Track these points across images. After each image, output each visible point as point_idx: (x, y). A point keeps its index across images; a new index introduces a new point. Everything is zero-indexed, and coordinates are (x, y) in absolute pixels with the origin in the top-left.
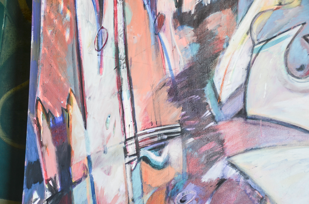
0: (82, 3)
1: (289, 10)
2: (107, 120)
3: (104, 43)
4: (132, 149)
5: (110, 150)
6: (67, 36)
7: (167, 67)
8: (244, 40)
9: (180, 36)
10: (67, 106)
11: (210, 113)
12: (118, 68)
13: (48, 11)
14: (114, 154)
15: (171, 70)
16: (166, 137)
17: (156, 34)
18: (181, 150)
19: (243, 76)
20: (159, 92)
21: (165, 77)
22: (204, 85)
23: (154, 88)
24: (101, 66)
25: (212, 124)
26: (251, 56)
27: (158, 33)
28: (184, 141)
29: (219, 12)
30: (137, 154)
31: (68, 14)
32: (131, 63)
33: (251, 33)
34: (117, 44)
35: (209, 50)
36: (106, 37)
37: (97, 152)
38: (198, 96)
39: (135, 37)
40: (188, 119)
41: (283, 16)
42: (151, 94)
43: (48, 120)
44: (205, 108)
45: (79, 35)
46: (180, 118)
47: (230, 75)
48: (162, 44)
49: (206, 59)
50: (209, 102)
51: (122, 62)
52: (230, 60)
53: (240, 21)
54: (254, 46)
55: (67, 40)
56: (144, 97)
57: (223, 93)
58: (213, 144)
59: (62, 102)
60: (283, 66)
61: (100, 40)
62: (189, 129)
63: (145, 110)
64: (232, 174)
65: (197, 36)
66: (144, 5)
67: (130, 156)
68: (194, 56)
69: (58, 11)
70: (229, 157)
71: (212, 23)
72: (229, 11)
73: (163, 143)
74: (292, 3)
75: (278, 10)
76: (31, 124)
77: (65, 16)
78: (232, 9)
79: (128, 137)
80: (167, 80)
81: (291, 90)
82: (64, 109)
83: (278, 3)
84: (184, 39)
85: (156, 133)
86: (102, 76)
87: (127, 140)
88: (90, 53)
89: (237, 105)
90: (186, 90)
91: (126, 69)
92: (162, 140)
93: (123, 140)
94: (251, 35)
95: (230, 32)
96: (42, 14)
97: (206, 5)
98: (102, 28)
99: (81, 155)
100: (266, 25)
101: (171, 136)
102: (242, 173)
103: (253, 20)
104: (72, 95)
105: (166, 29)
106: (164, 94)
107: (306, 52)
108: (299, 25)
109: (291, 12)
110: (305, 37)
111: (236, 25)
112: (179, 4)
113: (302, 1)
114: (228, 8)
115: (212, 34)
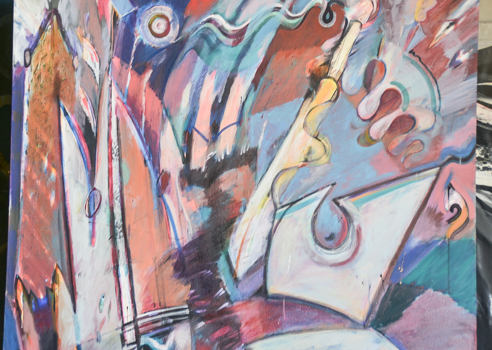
0: (70, 160)
1: (316, 168)
2: (100, 301)
3: (96, 208)
4: (130, 336)
5: (105, 337)
6: (52, 199)
7: (173, 236)
8: (264, 203)
9: (188, 198)
10: (53, 285)
11: (224, 292)
12: (113, 237)
13: (29, 170)
14: (110, 342)
15: (177, 239)
16: (171, 321)
17: (160, 196)
18: (190, 336)
19: (263, 246)
20: (163, 267)
21: (170, 248)
22: (218, 258)
23: (157, 261)
24: (93, 235)
25: (226, 305)
26: (273, 222)
27: (162, 195)
28: (192, 327)
29: (235, 169)
30: (137, 341)
31: (54, 173)
32: (129, 232)
33: (272, 195)
34: (112, 209)
35: (224, 214)
36: (99, 200)
37: (89, 341)
38: (209, 272)
39: (134, 199)
40: (197, 299)
41: (310, 175)
42: (153, 269)
43: (30, 303)
44: (219, 285)
45: (67, 199)
46: (188, 298)
47: (248, 246)
48: (167, 208)
49: (220, 226)
50: (223, 278)
51: (119, 230)
52: (248, 228)
53: (259, 180)
54: (276, 211)
55: (52, 205)
56: (145, 273)
57: (239, 267)
58: (227, 330)
59: (46, 280)
60: (310, 235)
61: (92, 204)
62: (198, 312)
63: (147, 289)
65: (209, 198)
66: (145, 161)
67: (128, 345)
68: (205, 222)
69: (41, 170)
70: (246, 344)
71: (226, 182)
72: (246, 168)
73: (168, 328)
74: (319, 159)
75: (304, 168)
76: (10, 307)
77: (49, 176)
78: (250, 166)
79: (126, 322)
80: (173, 252)
81: (321, 263)
82: (49, 288)
83: (303, 160)
84: (193, 201)
85: (160, 317)
86: (95, 248)
87: (124, 325)
88: (80, 220)
89: (256, 282)
90: (195, 264)
91: (123, 239)
92: (167, 325)
93: (120, 325)
94: (272, 197)
95: (248, 193)
96: (22, 174)
97: (219, 161)
98: (94, 189)
99: (70, 344)
100: (290, 185)
101: (177, 320)
103: (275, 179)
104: (59, 272)
105: (171, 190)
106: (169, 269)
107: (337, 219)
108: (329, 186)
109: (319, 170)
110: (335, 201)
111: (255, 185)
112: (187, 160)
113: (331, 157)
114: (246, 165)
115: (226, 196)
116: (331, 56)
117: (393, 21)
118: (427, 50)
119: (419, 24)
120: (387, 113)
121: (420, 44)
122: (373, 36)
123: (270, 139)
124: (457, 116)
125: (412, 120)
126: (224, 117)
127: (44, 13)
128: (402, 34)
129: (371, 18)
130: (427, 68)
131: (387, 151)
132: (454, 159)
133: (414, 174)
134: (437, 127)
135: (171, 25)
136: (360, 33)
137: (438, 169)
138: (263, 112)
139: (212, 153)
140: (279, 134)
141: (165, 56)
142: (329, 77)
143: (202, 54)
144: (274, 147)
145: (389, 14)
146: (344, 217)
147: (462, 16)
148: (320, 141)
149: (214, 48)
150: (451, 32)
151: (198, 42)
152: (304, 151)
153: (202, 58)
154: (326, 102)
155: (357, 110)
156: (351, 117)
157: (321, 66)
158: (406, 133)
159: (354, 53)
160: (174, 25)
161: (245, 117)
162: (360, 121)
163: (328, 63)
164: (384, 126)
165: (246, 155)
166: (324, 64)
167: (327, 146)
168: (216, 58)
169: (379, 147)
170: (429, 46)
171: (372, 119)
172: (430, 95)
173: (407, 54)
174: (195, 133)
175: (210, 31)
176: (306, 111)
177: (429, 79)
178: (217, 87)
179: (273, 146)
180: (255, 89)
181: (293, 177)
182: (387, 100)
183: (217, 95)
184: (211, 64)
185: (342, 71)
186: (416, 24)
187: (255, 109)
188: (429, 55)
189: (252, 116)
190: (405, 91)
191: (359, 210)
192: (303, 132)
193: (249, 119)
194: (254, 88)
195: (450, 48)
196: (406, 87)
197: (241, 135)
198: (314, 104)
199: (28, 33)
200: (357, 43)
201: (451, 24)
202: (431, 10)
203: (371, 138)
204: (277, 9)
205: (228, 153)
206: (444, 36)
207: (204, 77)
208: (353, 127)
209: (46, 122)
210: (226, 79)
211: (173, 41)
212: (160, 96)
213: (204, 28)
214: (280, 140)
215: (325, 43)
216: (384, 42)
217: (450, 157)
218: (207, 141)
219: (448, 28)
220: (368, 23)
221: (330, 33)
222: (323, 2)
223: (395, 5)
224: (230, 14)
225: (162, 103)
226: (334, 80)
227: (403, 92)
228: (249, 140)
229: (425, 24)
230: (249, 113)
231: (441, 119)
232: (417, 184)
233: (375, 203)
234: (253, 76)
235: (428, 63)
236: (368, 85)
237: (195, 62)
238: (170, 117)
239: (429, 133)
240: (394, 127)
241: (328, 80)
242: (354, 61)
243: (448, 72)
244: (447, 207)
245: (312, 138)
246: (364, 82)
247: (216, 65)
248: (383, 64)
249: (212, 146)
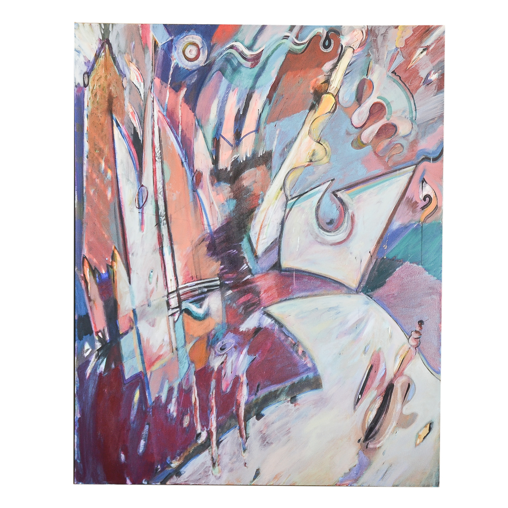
0: (122, 162)
1: (319, 167)
2: (150, 275)
3: (144, 201)
4: (174, 302)
5: (154, 303)
6: (109, 195)
7: (206, 223)
8: (278, 196)
9: (217, 192)
10: (112, 263)
11: (247, 267)
12: (158, 224)
13: (90, 171)
14: (158, 307)
15: (209, 226)
16: (206, 290)
17: (194, 191)
18: (221, 302)
19: (277, 230)
20: (198, 247)
21: (204, 233)
22: (242, 240)
23: (193, 243)
24: (142, 223)
25: (249, 277)
26: (285, 211)
27: (196, 190)
28: (223, 294)
29: (254, 168)
30: (180, 306)
31: (110, 174)
32: (171, 220)
34: (156, 202)
35: (246, 205)
36: (146, 195)
37: (142, 306)
38: (235, 251)
39: (174, 194)
40: (226, 273)
41: (314, 173)
42: (191, 250)
43: (94, 277)
44: (243, 262)
45: (120, 194)
46: (219, 272)
47: (265, 230)
48: (200, 200)
49: (243, 214)
50: (246, 256)
51: (162, 218)
52: (265, 216)
53: (274, 177)
54: (287, 202)
55: (109, 199)
56: (184, 253)
57: (259, 247)
58: (250, 296)
59: (107, 259)
60: (315, 221)
61: (141, 197)
62: (227, 282)
63: (186, 265)
64: (268, 323)
65: (234, 192)
66: (182, 163)
67: (172, 309)
68: (231, 211)
69: (99, 171)
70: (265, 307)
71: (247, 179)
72: (263, 167)
73: (203, 296)
74: (321, 160)
75: (308, 167)
76: (79, 280)
77: (106, 176)
78: (266, 166)
79: (170, 291)
80: (206, 235)
81: (323, 243)
82: (109, 265)
83: (309, 160)
84: (221, 195)
85: (197, 287)
86: (144, 233)
87: (169, 294)
88: (131, 211)
89: (272, 258)
90: (224, 245)
91: (166, 226)
92: (203, 293)
93: (166, 293)
94: (284, 190)
95: (265, 188)
96: (85, 174)
97: (242, 162)
98: (142, 186)
99: (127, 308)
100: (298, 181)
101: (211, 289)
102: (277, 321)
103: (286, 176)
104: (116, 252)
105: (204, 186)
106: (203, 249)
107: (335, 207)
108: (329, 181)
109: (321, 169)
110: (334, 193)
111: (270, 181)
112: (216, 161)
113: (330, 158)
114: (263, 165)
115: (247, 190)
116: (330, 76)
117: (379, 47)
118: (406, 70)
119: (399, 50)
120: (375, 122)
121: (400, 66)
122: (363, 59)
123: (282, 144)
124: (429, 124)
125: (394, 127)
126: (244, 126)
127: (98, 42)
128: (386, 58)
129: (362, 45)
130: (406, 86)
131: (375, 152)
132: (427, 159)
133: (396, 171)
134: (414, 133)
135: (201, 51)
136: (353, 57)
137: (414, 166)
138: (276, 122)
139: (236, 156)
140: (289, 140)
141: (196, 76)
142: (328, 93)
143: (226, 74)
144: (286, 150)
145: (375, 41)
146: (341, 206)
147: (432, 44)
148: (322, 145)
149: (236, 70)
150: (424, 56)
151: (223, 65)
152: (309, 153)
153: (226, 78)
154: (326, 113)
155: (351, 120)
156: (346, 125)
157: (322, 84)
158: (390, 138)
159: (349, 73)
160: (203, 51)
161: (262, 126)
162: (354, 128)
163: (327, 82)
164: (372, 132)
165: (262, 157)
166: (324, 82)
167: (327, 149)
168: (237, 78)
169: (368, 149)
170: (407, 68)
171: (363, 127)
172: (408, 108)
173: (390, 74)
174: (222, 139)
175: (232, 56)
176: (310, 120)
177: (407, 94)
178: (238, 102)
179: (284, 149)
180: (270, 104)
181: (301, 174)
182: (374, 112)
183: (239, 109)
184: (234, 83)
185: (339, 88)
186: (397, 50)
187: (270, 120)
188: (407, 75)
189: (267, 125)
190: (388, 104)
191: (352, 200)
192: (308, 138)
193: (265, 128)
194: (268, 102)
195: (424, 69)
196: (389, 101)
197: (259, 140)
198: (317, 115)
199: (85, 59)
200: (351, 65)
201: (424, 50)
202: (409, 38)
203: (362, 142)
204: (286, 37)
205: (248, 156)
206: (419, 59)
207: (228, 93)
208: (348, 133)
209: (102, 131)
210: (246, 95)
211: (202, 64)
212: (193, 109)
213: (228, 53)
214: (290, 144)
215: (325, 65)
216: (371, 64)
217: (424, 157)
218: (232, 146)
219: (422, 53)
220: (359, 49)
221: (329, 57)
222: (323, 31)
223: (380, 34)
224: (248, 42)
225: (195, 115)
226: (333, 96)
227: (387, 105)
228: (265, 145)
229: (404, 50)
230: (265, 123)
231: (416, 126)
232: (398, 179)
233: (365, 195)
234: (267, 93)
235: (407, 82)
236: (359, 99)
237: (220, 81)
238: (201, 127)
239: (407, 138)
240: (380, 133)
241: (328, 95)
242: (348, 80)
243: (422, 88)
244: (421, 197)
245: (315, 142)
246: (356, 97)
247: (238, 84)
248: (371, 82)
249: (235, 150)
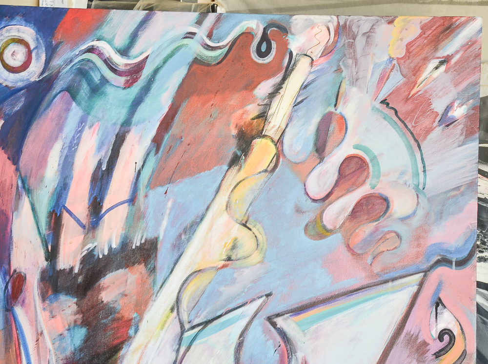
1: (244, 270)
8: (165, 322)
9: (51, 312)
17: (9, 309)
26: (178, 351)
27: (12, 307)
29: (123, 270)
33: (178, 309)
35: (106, 339)
41: (234, 281)
48: (18, 327)
52: (140, 359)
53: (159, 287)
54: (182, 333)
65: (83, 313)
68: (75, 349)
71: (110, 289)
72: (141, 268)
74: (248, 257)
75: (225, 269)
78: (146, 265)
83: (225, 257)
84: (59, 318)
94: (178, 312)
95: (142, 305)
97: (101, 256)
103: (181, 289)
105: (27, 301)
107: (272, 347)
108: (262, 297)
109: (248, 274)
110: (271, 320)
111: (153, 294)
112: (52, 255)
113: (265, 254)
114: (140, 263)
115: (109, 310)
116: (268, 106)
117: (358, 56)
118: (407, 99)
119: (395, 62)
120: (348, 191)
121: (396, 92)
122: (329, 77)
123: (177, 226)
125: (385, 201)
126: (109, 192)
128: (371, 77)
129: (327, 52)
130: (406, 126)
131: (348, 246)
132: (444, 261)
133: (386, 282)
134: (420, 213)
135: (34, 55)
136: (310, 73)
137: (422, 274)
138: (168, 185)
139: (90, 246)
140: (190, 219)
141: (23, 99)
142: (265, 136)
143: (79, 97)
144: (183, 237)
145: (351, 45)
146: (283, 344)
147: (457, 52)
148: (250, 229)
149: (96, 90)
150: (441, 74)
151: (73, 81)
152: (226, 243)
153: (79, 104)
154: (260, 172)
155: (305, 186)
156: (295, 195)
157: (253, 119)
158: (376, 221)
159: (302, 101)
160: (37, 54)
161: (141, 193)
162: (310, 201)
163: (263, 116)
164: (344, 209)
165: (141, 248)
166: (258, 117)
167: (259, 237)
168: (99, 104)
169: (335, 240)
170: (409, 94)
171: (326, 198)
172: (410, 166)
173: (378, 105)
174: (66, 215)
175: (91, 65)
176: (230, 185)
177: (408, 142)
178: (100, 148)
179: (180, 235)
180: (157, 152)
181: (210, 283)
182: (347, 172)
183: (100, 159)
184: (93, 113)
185: (284, 127)
186: (391, 62)
187: (156, 181)
188: (409, 106)
189: (151, 191)
190: (374, 158)
191: (305, 334)
192: (225, 217)
193: (146, 196)
194: (155, 149)
195: (440, 97)
196: (376, 153)
197: (135, 218)
198: (242, 175)
200: (306, 87)
201: (442, 63)
202: (413, 41)
203: (324, 227)
204: (191, 35)
205: (114, 246)
206: (431, 80)
207: (81, 132)
208: (299, 210)
210: (114, 137)
211: (34, 78)
212: (15, 159)
213: (83, 60)
214: (191, 227)
215: (259, 86)
216: (343, 86)
217: (439, 258)
218: (84, 227)
219: (437, 68)
220: (322, 59)
221: (266, 72)
222: (258, 26)
223: (361, 33)
224: (121, 41)
225: (17, 170)
226: (273, 141)
227: (371, 161)
228: (146, 227)
229: (404, 62)
230: (147, 187)
231: (426, 201)
232: (391, 297)
233: (328, 325)
234: (153, 133)
235: (408, 119)
236: (320, 149)
237: (68, 110)
238: (29, 191)
239: (408, 221)
240: (357, 212)
241: (264, 141)
242: (301, 113)
243: (438, 131)
244: (435, 333)
245: (238, 225)
246: (315, 144)
247: (100, 115)
248: (343, 119)
249: (90, 235)
